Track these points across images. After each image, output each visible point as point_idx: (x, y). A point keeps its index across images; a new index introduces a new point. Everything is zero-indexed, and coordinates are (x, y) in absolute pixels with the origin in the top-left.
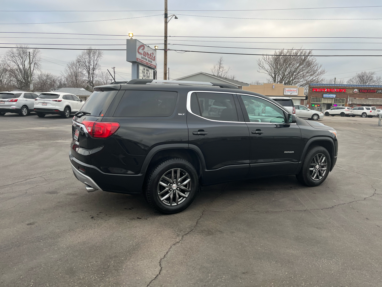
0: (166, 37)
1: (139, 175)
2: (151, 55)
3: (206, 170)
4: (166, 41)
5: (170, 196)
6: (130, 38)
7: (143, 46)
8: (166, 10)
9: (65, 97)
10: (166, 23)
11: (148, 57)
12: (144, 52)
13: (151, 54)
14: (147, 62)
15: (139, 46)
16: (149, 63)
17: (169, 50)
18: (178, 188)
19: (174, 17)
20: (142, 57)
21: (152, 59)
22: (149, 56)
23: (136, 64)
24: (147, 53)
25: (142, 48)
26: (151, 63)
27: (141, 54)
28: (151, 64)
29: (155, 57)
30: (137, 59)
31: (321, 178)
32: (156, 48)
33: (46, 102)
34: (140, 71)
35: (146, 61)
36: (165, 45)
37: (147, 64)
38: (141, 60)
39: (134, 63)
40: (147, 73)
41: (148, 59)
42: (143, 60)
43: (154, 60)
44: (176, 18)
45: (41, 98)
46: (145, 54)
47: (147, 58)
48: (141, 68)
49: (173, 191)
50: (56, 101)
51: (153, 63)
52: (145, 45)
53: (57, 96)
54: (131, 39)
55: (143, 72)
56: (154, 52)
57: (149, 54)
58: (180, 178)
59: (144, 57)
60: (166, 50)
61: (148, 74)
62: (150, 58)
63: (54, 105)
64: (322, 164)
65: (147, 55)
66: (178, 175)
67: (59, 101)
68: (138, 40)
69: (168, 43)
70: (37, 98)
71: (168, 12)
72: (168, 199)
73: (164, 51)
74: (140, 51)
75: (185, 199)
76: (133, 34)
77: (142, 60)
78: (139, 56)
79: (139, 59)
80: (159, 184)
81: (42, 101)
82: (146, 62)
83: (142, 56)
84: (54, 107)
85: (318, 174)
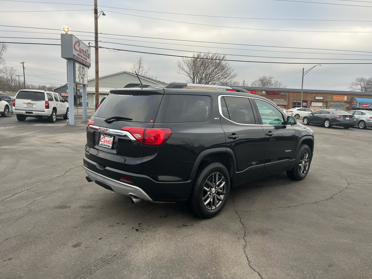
0: (96, 34)
1: (189, 181)
2: (86, 53)
3: (237, 172)
4: (96, 38)
5: (211, 201)
6: (64, 33)
7: (78, 42)
8: (96, 5)
10: (96, 18)
11: (83, 54)
12: (80, 48)
13: (86, 51)
14: (83, 59)
15: (75, 42)
16: (84, 61)
17: (100, 47)
18: (216, 192)
19: (102, 13)
20: (78, 54)
21: (87, 57)
22: (84, 53)
23: (72, 60)
24: (83, 49)
25: (78, 44)
27: (77, 50)
28: (86, 62)
29: (89, 54)
30: (74, 55)
31: (305, 172)
32: (91, 44)
34: (77, 69)
35: (81, 58)
36: (95, 42)
37: (83, 62)
38: (77, 57)
39: (69, 59)
40: (83, 71)
41: (83, 56)
42: (79, 57)
43: (89, 58)
44: (104, 14)
46: (81, 51)
47: (82, 55)
48: (77, 65)
49: (213, 195)
51: (88, 60)
52: (80, 42)
54: (67, 33)
55: (79, 70)
56: (88, 49)
57: (84, 51)
58: (218, 181)
59: (80, 54)
60: (97, 48)
61: (84, 73)
62: (85, 56)
64: (306, 160)
65: (82, 52)
66: (217, 179)
68: (74, 35)
69: (99, 40)
71: (98, 7)
72: (209, 204)
73: (94, 48)
74: (76, 47)
75: (221, 202)
76: (68, 28)
77: (78, 57)
78: (75, 53)
79: (76, 56)
80: (204, 190)
82: (81, 59)
83: (78, 52)
85: (304, 169)
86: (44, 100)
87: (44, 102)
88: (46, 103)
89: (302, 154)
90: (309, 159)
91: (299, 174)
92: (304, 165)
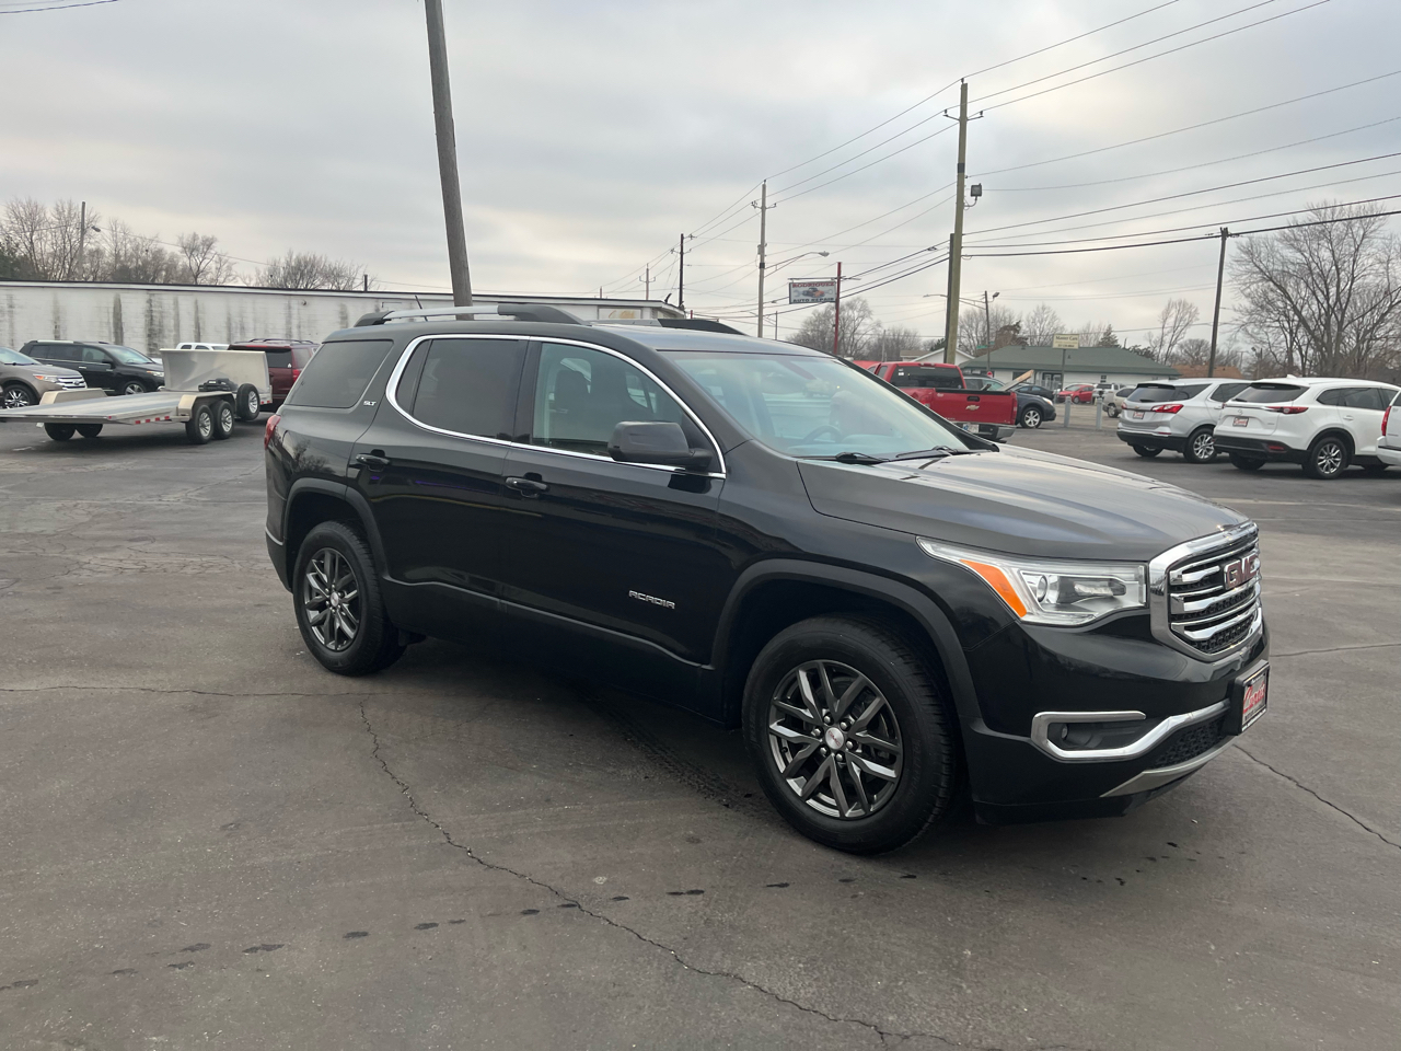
1: (281, 543)
3: (388, 578)
9: (1327, 398)
33: (1246, 412)
45: (1238, 400)
50: (1281, 410)
53: (1297, 390)
63: (1269, 425)
66: (337, 568)
67: (1303, 410)
70: (1230, 402)
81: (1236, 412)
84: (1268, 432)
85: (835, 783)
89: (804, 670)
90: (899, 747)
91: (781, 784)
92: (840, 756)
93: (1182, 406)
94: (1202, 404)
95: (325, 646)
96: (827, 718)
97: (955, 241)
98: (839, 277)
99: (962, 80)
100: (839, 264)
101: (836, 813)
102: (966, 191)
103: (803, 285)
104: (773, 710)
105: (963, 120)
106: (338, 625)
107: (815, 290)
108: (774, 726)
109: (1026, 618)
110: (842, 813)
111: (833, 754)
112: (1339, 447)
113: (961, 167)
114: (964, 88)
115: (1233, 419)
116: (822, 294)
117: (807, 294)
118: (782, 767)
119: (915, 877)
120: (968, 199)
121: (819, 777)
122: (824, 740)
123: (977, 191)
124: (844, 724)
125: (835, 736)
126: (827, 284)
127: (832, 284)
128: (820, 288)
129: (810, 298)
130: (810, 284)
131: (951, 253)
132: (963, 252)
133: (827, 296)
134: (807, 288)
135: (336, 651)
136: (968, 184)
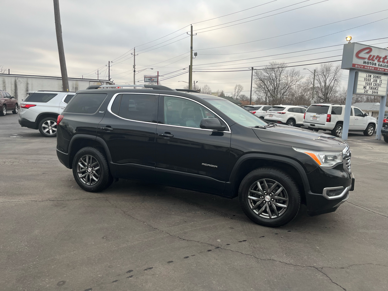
1: (67, 154)
2: (386, 58)
3: (112, 163)
9: (291, 110)
11: (379, 61)
12: (370, 56)
13: (386, 56)
14: (377, 66)
16: (380, 68)
18: (92, 172)
20: (365, 62)
22: (381, 60)
23: (354, 71)
24: (378, 56)
25: (367, 51)
26: (386, 68)
27: (364, 58)
30: (354, 65)
33: (272, 114)
34: (361, 79)
35: (374, 66)
37: (377, 70)
38: (362, 65)
39: (351, 70)
40: (375, 81)
41: (378, 63)
42: (367, 65)
45: (270, 110)
47: (376, 61)
49: (88, 173)
50: (280, 113)
52: (373, 48)
53: (283, 108)
55: (367, 80)
57: (380, 58)
59: (370, 62)
61: (378, 82)
62: (383, 62)
63: (278, 117)
65: (376, 58)
67: (285, 113)
70: (268, 111)
74: (362, 55)
76: (351, 37)
77: (364, 66)
78: (356, 61)
79: (358, 65)
81: (270, 113)
82: (372, 67)
83: (366, 60)
84: (277, 118)
85: (268, 210)
86: (327, 113)
87: (326, 115)
88: (327, 117)
89: (259, 182)
90: (288, 199)
91: (252, 212)
92: (269, 203)
93: (256, 112)
94: (260, 111)
95: (86, 184)
96: (266, 193)
97: (191, 67)
98: (158, 76)
99: (191, 25)
100: (158, 72)
101: (268, 217)
102: (193, 55)
103: (148, 77)
104: (249, 193)
105: (192, 35)
106: (91, 178)
107: (152, 79)
108: (249, 197)
109: (321, 166)
110: (270, 217)
111: (267, 202)
112: (293, 122)
113: (192, 48)
114: (192, 27)
115: (269, 115)
116: (154, 80)
117: (149, 80)
118: (252, 207)
119: (290, 231)
120: (194, 56)
121: (263, 208)
122: (265, 199)
123: (196, 54)
124: (271, 195)
125: (268, 198)
126: (155, 77)
127: (156, 77)
128: (153, 78)
129: (150, 81)
130: (150, 77)
131: (189, 70)
132: (193, 70)
133: (155, 80)
134: (149, 78)
135: (90, 185)
136: (194, 52)
